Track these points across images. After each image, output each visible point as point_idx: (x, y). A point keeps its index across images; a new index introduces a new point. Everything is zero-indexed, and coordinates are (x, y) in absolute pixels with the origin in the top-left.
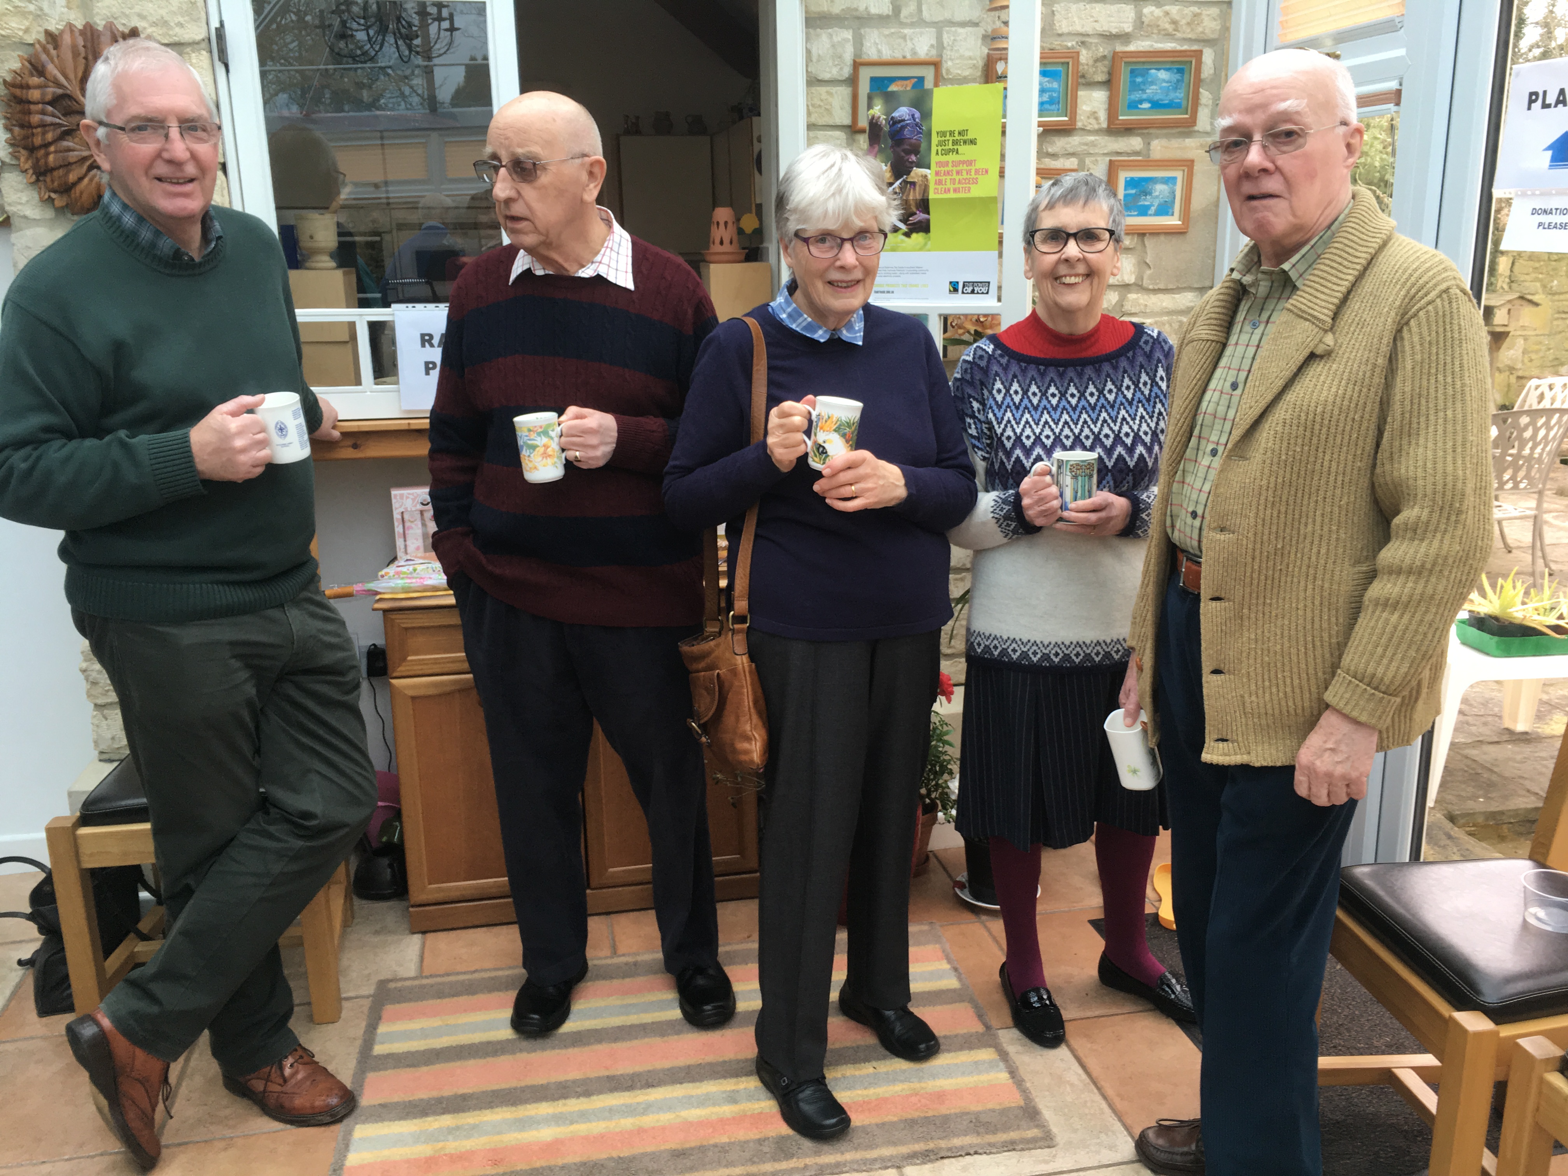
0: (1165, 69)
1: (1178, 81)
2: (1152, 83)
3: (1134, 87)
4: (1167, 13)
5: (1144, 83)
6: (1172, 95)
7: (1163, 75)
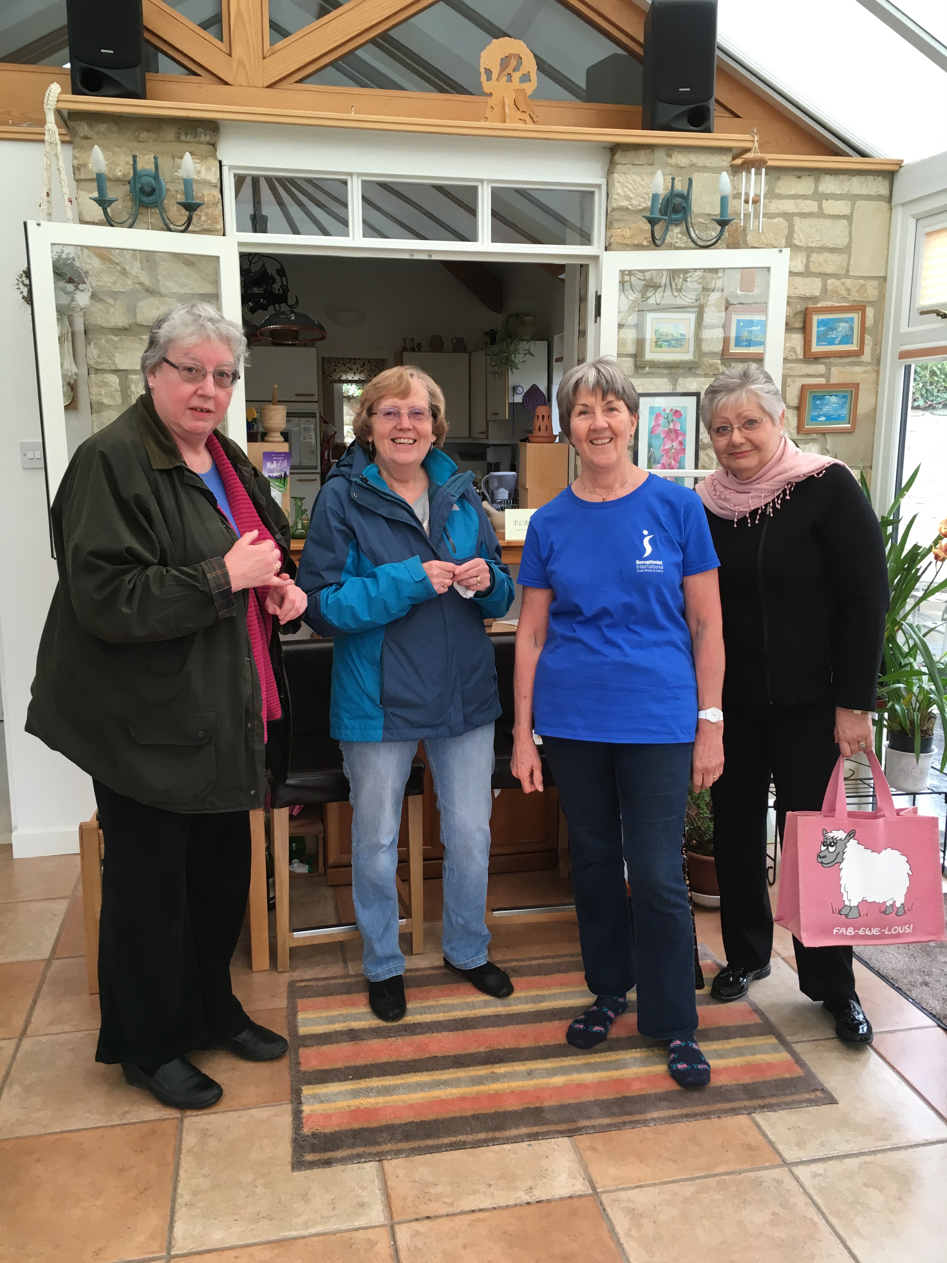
0: (836, 396)
1: (843, 403)
2: (827, 404)
3: (815, 407)
4: (843, 284)
5: (822, 404)
6: (839, 412)
7: (833, 399)
